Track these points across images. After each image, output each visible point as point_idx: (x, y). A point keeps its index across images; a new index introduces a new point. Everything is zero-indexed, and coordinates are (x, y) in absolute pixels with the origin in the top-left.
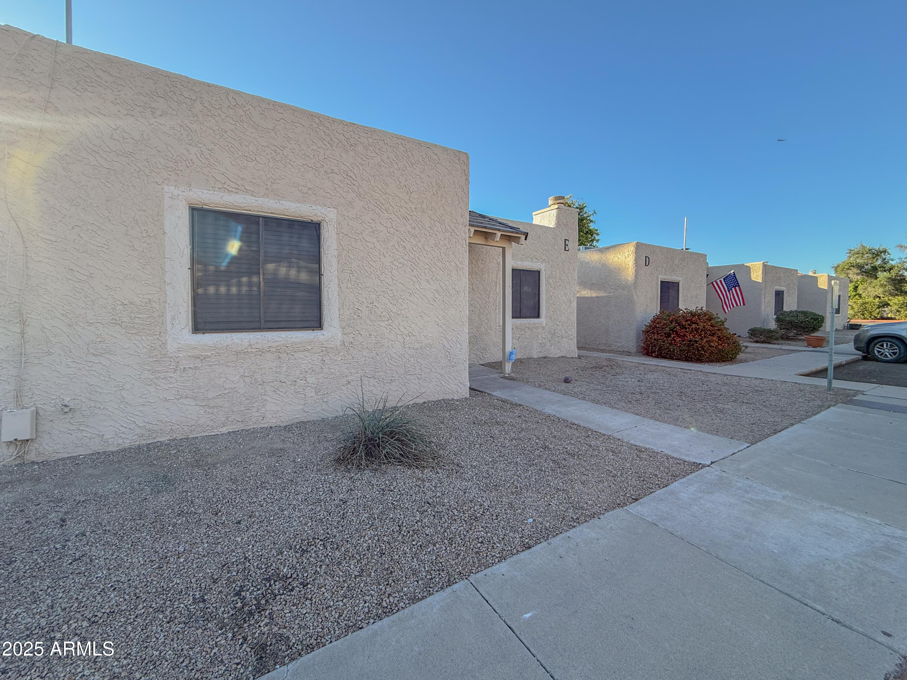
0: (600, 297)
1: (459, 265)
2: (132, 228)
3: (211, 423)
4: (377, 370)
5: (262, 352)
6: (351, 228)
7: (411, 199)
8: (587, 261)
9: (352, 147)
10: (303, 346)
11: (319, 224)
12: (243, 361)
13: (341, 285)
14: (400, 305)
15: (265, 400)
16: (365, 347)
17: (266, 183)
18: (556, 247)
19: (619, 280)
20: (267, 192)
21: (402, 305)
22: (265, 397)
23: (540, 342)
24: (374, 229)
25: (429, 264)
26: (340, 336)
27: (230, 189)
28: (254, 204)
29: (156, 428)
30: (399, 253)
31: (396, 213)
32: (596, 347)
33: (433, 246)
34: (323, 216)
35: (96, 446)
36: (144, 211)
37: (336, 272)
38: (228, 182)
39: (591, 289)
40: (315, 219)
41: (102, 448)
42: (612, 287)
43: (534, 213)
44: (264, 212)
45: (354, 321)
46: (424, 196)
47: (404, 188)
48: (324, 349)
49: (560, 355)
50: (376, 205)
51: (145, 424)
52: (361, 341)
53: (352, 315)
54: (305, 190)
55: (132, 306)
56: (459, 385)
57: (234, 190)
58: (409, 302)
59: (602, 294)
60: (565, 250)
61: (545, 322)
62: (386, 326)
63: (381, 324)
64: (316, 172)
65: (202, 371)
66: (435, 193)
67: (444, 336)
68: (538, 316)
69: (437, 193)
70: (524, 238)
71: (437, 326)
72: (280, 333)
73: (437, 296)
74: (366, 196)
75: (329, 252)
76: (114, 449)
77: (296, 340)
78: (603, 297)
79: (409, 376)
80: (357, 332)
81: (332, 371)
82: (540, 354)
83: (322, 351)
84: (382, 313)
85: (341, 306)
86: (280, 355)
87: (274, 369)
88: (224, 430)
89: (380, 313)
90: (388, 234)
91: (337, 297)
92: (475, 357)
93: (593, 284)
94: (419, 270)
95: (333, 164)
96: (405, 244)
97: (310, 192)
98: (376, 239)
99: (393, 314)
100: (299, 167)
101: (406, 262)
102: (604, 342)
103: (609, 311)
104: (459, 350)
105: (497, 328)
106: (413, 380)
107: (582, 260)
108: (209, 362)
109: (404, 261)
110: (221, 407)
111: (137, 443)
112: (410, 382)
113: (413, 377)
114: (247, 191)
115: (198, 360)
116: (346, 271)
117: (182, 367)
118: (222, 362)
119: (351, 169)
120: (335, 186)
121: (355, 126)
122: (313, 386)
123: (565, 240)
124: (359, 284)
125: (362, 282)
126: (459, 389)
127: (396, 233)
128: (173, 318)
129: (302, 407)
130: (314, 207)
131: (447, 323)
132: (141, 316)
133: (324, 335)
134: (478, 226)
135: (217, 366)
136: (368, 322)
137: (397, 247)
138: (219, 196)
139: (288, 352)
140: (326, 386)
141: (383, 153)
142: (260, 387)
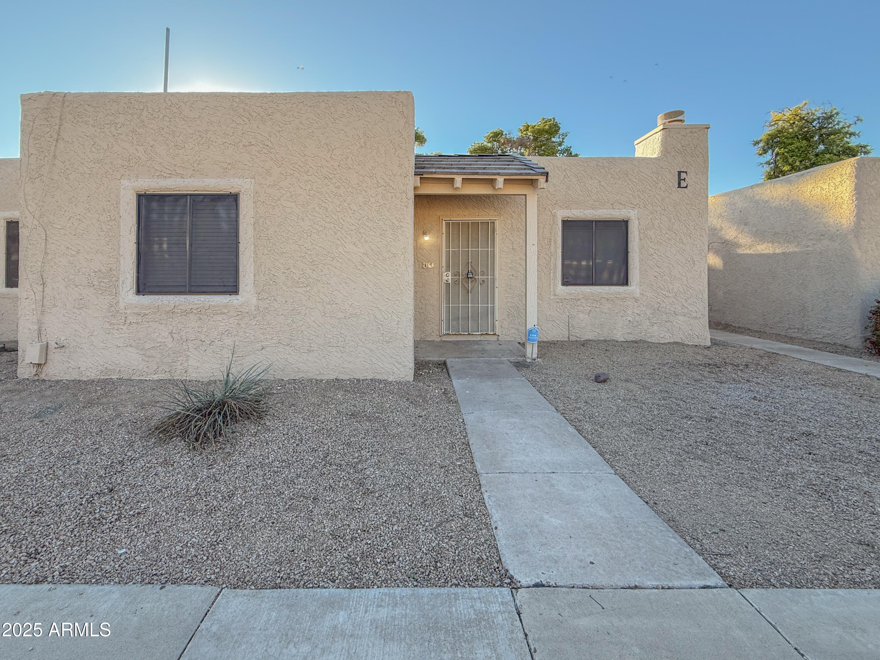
0: (789, 254)
1: (396, 222)
2: (102, 215)
3: (146, 370)
4: (293, 338)
5: (186, 313)
6: (268, 195)
7: (333, 156)
8: (766, 199)
9: (270, 117)
10: (220, 310)
11: (237, 195)
12: (172, 320)
13: (257, 251)
14: (320, 271)
15: (188, 356)
16: (280, 314)
17: (193, 165)
18: (660, 184)
19: (825, 224)
20: (194, 172)
21: (322, 271)
22: (188, 353)
23: (629, 318)
24: (293, 193)
25: (356, 225)
26: (254, 301)
27: (165, 175)
28: (182, 185)
29: (110, 367)
30: (320, 216)
31: (316, 174)
32: (783, 333)
33: (361, 204)
34: (240, 187)
35: (75, 376)
36: (109, 201)
37: (252, 239)
38: (164, 170)
39: (773, 242)
40: (233, 191)
41: (78, 377)
42: (810, 237)
43: (636, 142)
44: (191, 191)
45: (270, 287)
46: (349, 151)
47: (325, 146)
48: (239, 313)
49: (672, 341)
50: (294, 169)
51: (104, 364)
52: (276, 307)
53: (268, 281)
54: (225, 165)
55: (100, 273)
56: (396, 364)
57: (168, 175)
58: (331, 267)
59: (791, 248)
60: (679, 186)
61: (638, 291)
62: (304, 293)
63: (298, 291)
64: (236, 148)
65: (142, 326)
66: (363, 145)
67: (374, 305)
68: (625, 282)
69: (366, 144)
70: (545, 180)
71: (366, 294)
72: (200, 296)
73: (366, 260)
74: (284, 162)
75: (245, 220)
76: (85, 379)
77: (213, 303)
78: (795, 252)
79: (330, 348)
80: (273, 298)
81: (247, 335)
82: (631, 336)
83: (238, 315)
84: (299, 279)
85: (257, 272)
86: (201, 316)
87: (196, 329)
88: (156, 377)
89: (297, 279)
90: (308, 197)
91: (253, 263)
92: (516, 332)
93: (776, 234)
94: (343, 232)
95: (250, 137)
96: (327, 206)
97: (229, 167)
98: (294, 203)
99: (312, 280)
100: (220, 146)
101: (327, 225)
102: (797, 326)
103: (806, 276)
104: (396, 323)
105: (552, 297)
106: (335, 354)
107: (757, 198)
108: (147, 319)
109: (326, 224)
110: (154, 357)
111: (98, 377)
112: (331, 355)
113: (335, 349)
114: (177, 175)
115: (140, 317)
116: (263, 238)
117: (129, 322)
118: (157, 320)
119: (268, 137)
120: (253, 157)
121: (274, 96)
122: (229, 347)
123: (680, 173)
124: (276, 250)
125: (279, 247)
126: (396, 369)
127: (317, 194)
128: (123, 283)
129: (218, 366)
130: (232, 180)
131: (380, 290)
132: (105, 280)
133: (238, 300)
134: (465, 174)
135: (153, 323)
136: (285, 288)
137: (317, 209)
138: (156, 182)
139: (208, 314)
140: (241, 349)
141: (302, 115)
142: (184, 344)
